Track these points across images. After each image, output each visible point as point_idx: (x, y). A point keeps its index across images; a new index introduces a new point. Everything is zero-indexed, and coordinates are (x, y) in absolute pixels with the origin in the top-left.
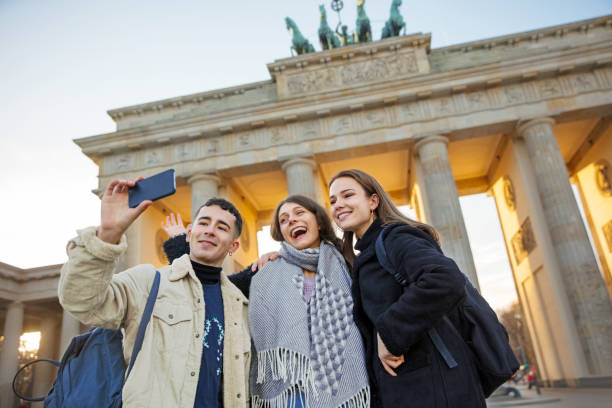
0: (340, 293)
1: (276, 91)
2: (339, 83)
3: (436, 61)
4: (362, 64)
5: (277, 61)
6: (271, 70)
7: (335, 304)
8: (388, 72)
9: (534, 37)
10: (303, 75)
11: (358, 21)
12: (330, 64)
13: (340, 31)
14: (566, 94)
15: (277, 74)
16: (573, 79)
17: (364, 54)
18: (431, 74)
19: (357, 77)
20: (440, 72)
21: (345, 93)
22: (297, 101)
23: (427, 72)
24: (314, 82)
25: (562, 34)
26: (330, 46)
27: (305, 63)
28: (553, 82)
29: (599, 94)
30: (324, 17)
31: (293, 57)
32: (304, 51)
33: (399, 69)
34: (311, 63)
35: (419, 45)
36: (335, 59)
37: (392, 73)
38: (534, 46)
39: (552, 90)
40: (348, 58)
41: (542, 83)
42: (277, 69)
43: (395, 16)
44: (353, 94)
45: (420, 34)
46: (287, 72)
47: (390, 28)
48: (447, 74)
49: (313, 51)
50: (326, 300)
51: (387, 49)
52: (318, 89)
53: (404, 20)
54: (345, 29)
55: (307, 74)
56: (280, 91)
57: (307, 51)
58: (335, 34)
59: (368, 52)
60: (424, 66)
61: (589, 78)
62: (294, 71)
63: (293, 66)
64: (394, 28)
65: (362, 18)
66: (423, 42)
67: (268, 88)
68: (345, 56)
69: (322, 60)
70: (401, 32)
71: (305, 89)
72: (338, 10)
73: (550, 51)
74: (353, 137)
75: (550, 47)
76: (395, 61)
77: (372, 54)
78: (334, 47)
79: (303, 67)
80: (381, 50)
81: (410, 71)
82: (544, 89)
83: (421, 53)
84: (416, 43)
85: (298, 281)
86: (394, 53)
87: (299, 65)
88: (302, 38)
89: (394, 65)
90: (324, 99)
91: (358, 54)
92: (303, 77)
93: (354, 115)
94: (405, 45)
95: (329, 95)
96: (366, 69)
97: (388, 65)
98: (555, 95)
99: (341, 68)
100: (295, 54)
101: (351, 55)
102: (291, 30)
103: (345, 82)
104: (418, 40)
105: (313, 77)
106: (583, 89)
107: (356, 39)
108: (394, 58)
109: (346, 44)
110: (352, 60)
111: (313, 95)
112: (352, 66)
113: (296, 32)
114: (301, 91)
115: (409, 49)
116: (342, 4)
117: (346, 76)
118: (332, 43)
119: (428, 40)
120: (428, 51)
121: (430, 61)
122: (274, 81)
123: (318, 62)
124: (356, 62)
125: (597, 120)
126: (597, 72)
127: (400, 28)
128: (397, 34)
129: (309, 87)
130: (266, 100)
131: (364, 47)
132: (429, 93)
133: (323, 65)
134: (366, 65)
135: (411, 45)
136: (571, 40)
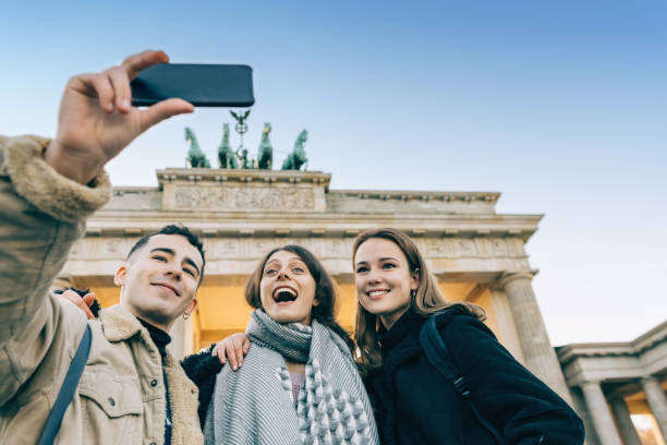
0: (344, 396)
1: (161, 199)
2: (231, 205)
3: (333, 201)
4: (259, 190)
5: (168, 169)
6: (160, 177)
7: (337, 415)
8: (284, 203)
9: (425, 197)
10: (194, 189)
11: (261, 147)
12: (224, 184)
13: (240, 154)
14: (449, 256)
15: (166, 183)
16: (456, 242)
17: (262, 181)
18: (326, 213)
19: (252, 203)
20: (335, 212)
21: (236, 216)
22: (184, 214)
23: (323, 210)
24: (205, 199)
25: (449, 200)
26: (229, 166)
27: (199, 178)
28: (439, 243)
29: (478, 261)
30: (226, 136)
31: (186, 169)
32: (199, 165)
33: (296, 202)
34: (205, 178)
35: (318, 183)
36: (231, 179)
37: (289, 204)
38: (424, 206)
39: (438, 249)
40: (246, 181)
41: (429, 241)
42: (166, 177)
43: (298, 150)
44: (245, 218)
45: (320, 172)
46: (177, 183)
47: (293, 161)
48: (343, 216)
49: (209, 167)
50: (323, 407)
51: (286, 180)
52: (208, 206)
53: (307, 157)
54: (245, 152)
55: (200, 189)
56: (165, 202)
57: (203, 166)
58: (235, 156)
59: (267, 179)
60: (320, 203)
61: (470, 244)
62: (185, 183)
63: (186, 178)
64: (296, 162)
65: (266, 146)
66: (323, 181)
67: (152, 195)
68: (243, 179)
69: (218, 178)
70: (302, 168)
71: (194, 204)
72: (242, 133)
73: (438, 213)
74: (238, 264)
75: (439, 209)
76: (293, 194)
77: (270, 182)
78: (233, 167)
79: (196, 180)
80: (280, 180)
81: (306, 206)
82: (430, 247)
83: (319, 191)
84: (315, 180)
85: (284, 378)
86: (292, 185)
87: (192, 177)
88: (199, 151)
89: (291, 198)
90: (213, 218)
91: (256, 180)
92: (193, 191)
93: (242, 240)
94: (305, 180)
95: (218, 215)
96: (261, 196)
97: (285, 197)
98: (441, 255)
99: (237, 189)
100: (189, 165)
101: (249, 179)
102: (189, 142)
103: (238, 205)
104: (319, 178)
105: (205, 193)
106: (464, 253)
107: (256, 165)
108: (292, 190)
109: (245, 167)
110: (249, 184)
111: (201, 212)
112: (248, 190)
113: (194, 144)
114: (190, 205)
115: (308, 185)
116: (246, 128)
117: (240, 199)
118: (231, 163)
119: (328, 180)
120: (327, 191)
121: (327, 201)
122: (161, 189)
123: (213, 179)
124: (252, 187)
125: (474, 285)
126: (477, 240)
127: (302, 163)
128: (298, 168)
129: (199, 203)
130: (148, 207)
131: (263, 174)
132: (323, 231)
133: (219, 183)
134: (262, 192)
135: (311, 181)
136: (456, 206)
